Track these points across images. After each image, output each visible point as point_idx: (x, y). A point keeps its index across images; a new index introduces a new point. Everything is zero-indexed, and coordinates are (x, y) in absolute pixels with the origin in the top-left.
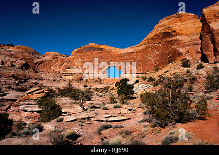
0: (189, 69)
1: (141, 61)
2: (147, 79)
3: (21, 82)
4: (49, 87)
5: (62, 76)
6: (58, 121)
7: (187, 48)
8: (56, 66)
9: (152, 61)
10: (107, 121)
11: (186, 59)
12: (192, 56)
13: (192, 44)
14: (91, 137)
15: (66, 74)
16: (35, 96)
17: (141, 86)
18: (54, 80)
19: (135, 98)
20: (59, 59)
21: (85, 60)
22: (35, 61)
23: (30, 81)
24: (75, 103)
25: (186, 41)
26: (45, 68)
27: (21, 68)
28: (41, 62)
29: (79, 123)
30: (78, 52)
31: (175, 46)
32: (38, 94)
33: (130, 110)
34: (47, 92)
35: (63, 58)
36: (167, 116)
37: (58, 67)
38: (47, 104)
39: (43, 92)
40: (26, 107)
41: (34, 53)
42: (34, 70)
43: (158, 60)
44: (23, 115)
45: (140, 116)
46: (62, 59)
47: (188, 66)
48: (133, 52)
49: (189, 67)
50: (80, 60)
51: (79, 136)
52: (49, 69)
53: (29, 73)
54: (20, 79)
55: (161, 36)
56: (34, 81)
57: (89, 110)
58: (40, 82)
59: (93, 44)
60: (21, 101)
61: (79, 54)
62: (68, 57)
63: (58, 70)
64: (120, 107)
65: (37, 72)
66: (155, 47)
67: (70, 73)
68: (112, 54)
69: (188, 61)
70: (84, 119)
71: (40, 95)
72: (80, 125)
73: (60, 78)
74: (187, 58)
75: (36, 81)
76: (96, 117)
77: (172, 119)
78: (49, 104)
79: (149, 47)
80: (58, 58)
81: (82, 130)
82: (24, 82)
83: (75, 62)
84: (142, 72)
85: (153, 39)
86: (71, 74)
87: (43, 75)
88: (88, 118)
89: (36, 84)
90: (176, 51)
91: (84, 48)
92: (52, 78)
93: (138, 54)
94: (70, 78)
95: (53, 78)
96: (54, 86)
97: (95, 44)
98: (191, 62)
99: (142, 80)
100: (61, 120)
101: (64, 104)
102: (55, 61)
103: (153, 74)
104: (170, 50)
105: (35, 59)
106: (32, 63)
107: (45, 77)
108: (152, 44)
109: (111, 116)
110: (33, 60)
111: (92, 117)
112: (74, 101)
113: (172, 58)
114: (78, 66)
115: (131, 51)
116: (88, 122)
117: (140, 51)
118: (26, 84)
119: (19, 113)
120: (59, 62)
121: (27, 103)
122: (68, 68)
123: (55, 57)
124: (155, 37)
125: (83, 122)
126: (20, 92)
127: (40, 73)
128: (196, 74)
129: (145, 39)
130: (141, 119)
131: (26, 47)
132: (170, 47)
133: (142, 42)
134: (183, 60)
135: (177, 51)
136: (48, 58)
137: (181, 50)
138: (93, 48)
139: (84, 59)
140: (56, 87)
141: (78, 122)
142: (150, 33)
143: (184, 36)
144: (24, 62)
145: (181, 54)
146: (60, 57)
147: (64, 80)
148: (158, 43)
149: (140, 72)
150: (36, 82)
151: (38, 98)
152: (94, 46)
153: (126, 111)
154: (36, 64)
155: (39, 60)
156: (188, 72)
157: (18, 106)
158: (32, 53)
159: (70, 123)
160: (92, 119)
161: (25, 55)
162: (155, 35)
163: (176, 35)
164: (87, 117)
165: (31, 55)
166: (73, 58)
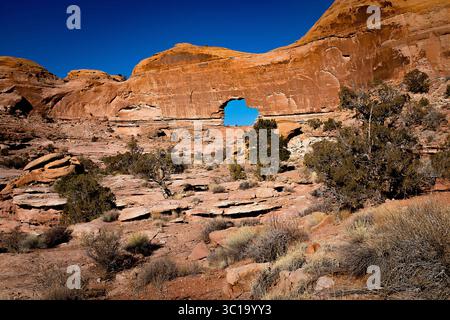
0: (425, 96)
1: (305, 81)
2: (322, 126)
3: (14, 147)
4: (82, 155)
5: (114, 129)
6: (106, 221)
7: (420, 44)
8: (97, 103)
9: (332, 83)
10: (223, 215)
11: (417, 72)
12: (434, 65)
13: (434, 33)
14: (186, 249)
15: (122, 122)
16: (48, 174)
17: (306, 142)
18: (95, 139)
19: (292, 168)
20: (103, 87)
21: (169, 86)
22: (45, 94)
23: (35, 143)
24: (146, 185)
25: (418, 26)
26: (71, 111)
27: (12, 112)
28: (60, 97)
29: (156, 221)
30: (149, 66)
31: (390, 41)
32: (56, 170)
33: (279, 189)
34: (77, 162)
35: (115, 82)
36: (362, 182)
37: (101, 106)
38: (79, 185)
39: (68, 163)
40: (29, 198)
41: (41, 75)
42: (44, 116)
43: (348, 78)
44: (22, 218)
45: (302, 203)
46: (111, 87)
47: (423, 89)
48: (286, 62)
49: (426, 92)
50: (155, 86)
51: (157, 247)
52: (80, 113)
53: (33, 123)
54: (10, 138)
55: (353, 17)
56: (46, 143)
57: (179, 196)
58: (59, 145)
59: (185, 45)
60: (15, 187)
61: (152, 71)
62: (125, 79)
63: (101, 114)
64: (255, 185)
65: (51, 121)
66: (341, 46)
67: (133, 119)
68: (235, 67)
69: (425, 76)
70: (169, 212)
71: (62, 171)
72: (158, 225)
73: (109, 134)
74: (422, 69)
75: (51, 142)
76: (197, 207)
77: (375, 189)
78: (84, 186)
79: (324, 46)
80: (100, 84)
81: (164, 235)
82: (22, 147)
83: (142, 91)
84: (308, 109)
85: (333, 25)
86: (134, 122)
87: (66, 128)
88: (179, 210)
89: (51, 149)
90: (392, 51)
91: (165, 55)
92: (88, 134)
93: (298, 64)
94: (134, 131)
95: (91, 135)
96: (96, 153)
97: (189, 45)
98: (431, 78)
99: (310, 129)
100: (114, 218)
101: (120, 188)
102: (95, 91)
103: (336, 113)
104: (377, 51)
105: (45, 90)
106: (38, 98)
107: (72, 133)
108: (333, 39)
109: (233, 205)
110: (39, 90)
111: (187, 209)
112: (144, 181)
113: (384, 71)
114: (151, 101)
115: (280, 59)
116: (177, 220)
117: (303, 58)
118: (27, 150)
119: (12, 216)
120: (103, 93)
121: (30, 190)
122: (128, 108)
123: (94, 83)
124: (338, 22)
125: (166, 220)
126: (13, 170)
127: (59, 122)
128: (444, 107)
129: (314, 27)
130: (306, 208)
131: (21, 60)
132: (378, 45)
133: (308, 36)
134: (411, 74)
135: (396, 52)
136: (75, 84)
137: (406, 51)
138: (185, 56)
139: (164, 83)
140: (100, 156)
141: (155, 219)
142: (327, 12)
143: (413, 15)
144: (17, 97)
145: (405, 60)
146: (106, 80)
147: (118, 137)
148: (348, 37)
149: (304, 111)
150: (50, 146)
151: (56, 178)
152: (190, 51)
153: (270, 192)
154: (48, 100)
155: (55, 92)
156: (424, 102)
157: (10, 198)
158: (37, 76)
159: (135, 222)
160: (187, 212)
161: (18, 79)
162: (340, 16)
163: (393, 12)
164: (176, 207)
165: (34, 81)
166: (139, 84)
